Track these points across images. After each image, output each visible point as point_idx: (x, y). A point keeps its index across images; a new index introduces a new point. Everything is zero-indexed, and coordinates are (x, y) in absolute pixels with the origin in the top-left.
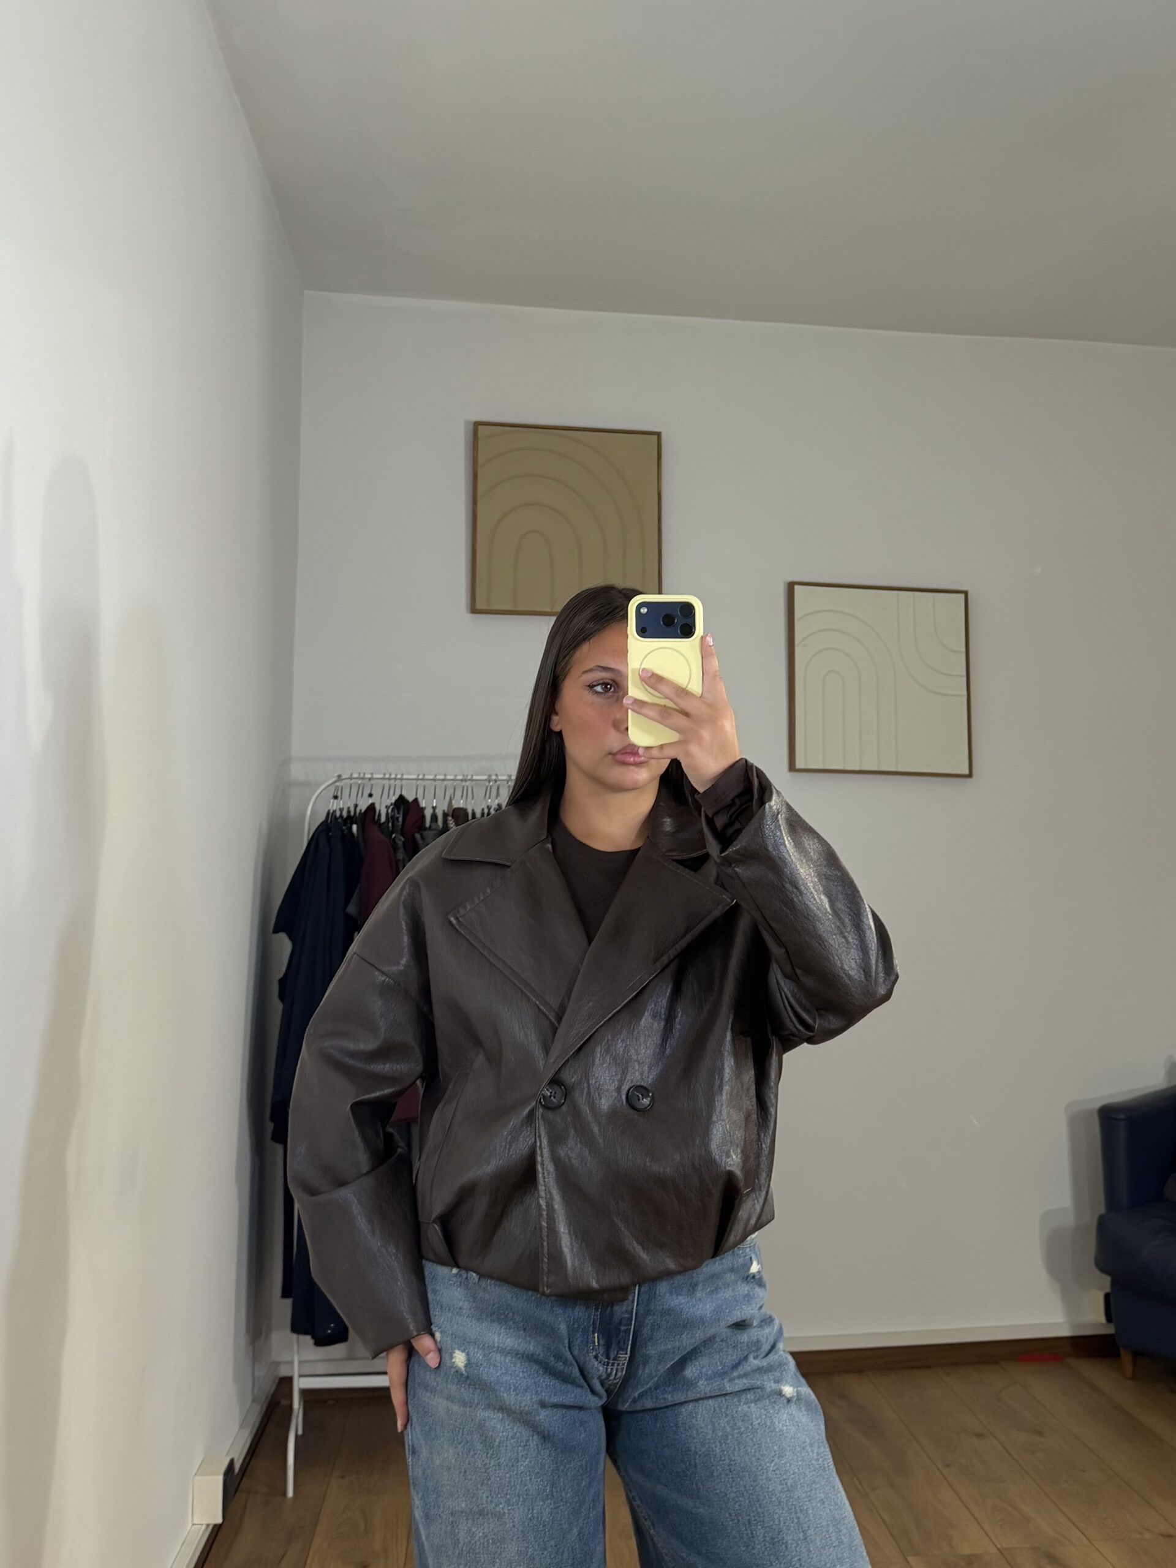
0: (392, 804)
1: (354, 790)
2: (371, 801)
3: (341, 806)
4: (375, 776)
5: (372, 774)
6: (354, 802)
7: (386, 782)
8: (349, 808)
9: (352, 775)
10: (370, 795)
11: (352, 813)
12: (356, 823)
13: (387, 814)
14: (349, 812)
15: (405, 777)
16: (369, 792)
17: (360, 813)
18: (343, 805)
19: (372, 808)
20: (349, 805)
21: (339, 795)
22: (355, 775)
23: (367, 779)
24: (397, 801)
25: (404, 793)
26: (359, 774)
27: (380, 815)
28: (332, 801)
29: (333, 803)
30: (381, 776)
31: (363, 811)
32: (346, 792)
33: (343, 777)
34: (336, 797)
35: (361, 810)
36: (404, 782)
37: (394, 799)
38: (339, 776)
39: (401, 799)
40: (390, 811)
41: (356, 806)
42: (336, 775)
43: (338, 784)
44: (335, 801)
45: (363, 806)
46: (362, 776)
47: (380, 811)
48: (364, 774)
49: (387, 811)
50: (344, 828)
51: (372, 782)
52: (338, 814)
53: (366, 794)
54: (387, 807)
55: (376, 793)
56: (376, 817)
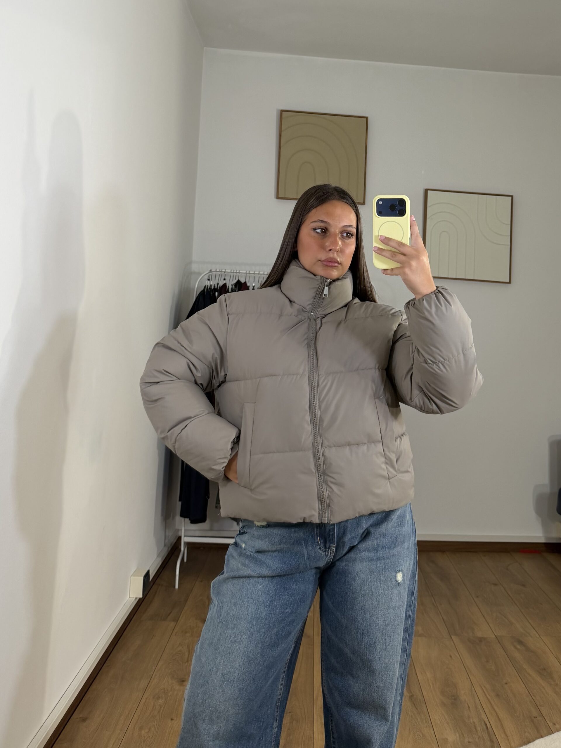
0: (234, 284)
1: (217, 278)
2: (224, 282)
3: (211, 284)
4: (227, 271)
5: (225, 270)
6: (217, 282)
7: (232, 274)
8: (214, 285)
9: (216, 270)
10: (225, 279)
11: (216, 287)
12: (217, 292)
13: (232, 288)
14: (214, 286)
15: (240, 272)
16: (224, 278)
17: (219, 287)
18: (213, 283)
19: (225, 285)
20: (215, 283)
21: (210, 278)
22: (218, 270)
23: (223, 272)
24: (236, 283)
25: (240, 279)
26: (220, 270)
27: (228, 288)
28: (207, 281)
29: (208, 282)
30: (230, 271)
31: (221, 285)
32: (213, 278)
33: (212, 271)
34: (209, 280)
35: (220, 286)
36: (240, 274)
37: (235, 281)
38: (211, 270)
39: (239, 282)
40: (233, 287)
41: (218, 284)
42: (209, 270)
43: (209, 274)
44: (209, 281)
45: (221, 283)
46: (221, 270)
47: (229, 286)
48: (222, 270)
49: (232, 287)
50: (211, 293)
51: (225, 273)
52: (209, 288)
53: (223, 278)
54: (232, 285)
55: (227, 278)
56: (227, 290)
